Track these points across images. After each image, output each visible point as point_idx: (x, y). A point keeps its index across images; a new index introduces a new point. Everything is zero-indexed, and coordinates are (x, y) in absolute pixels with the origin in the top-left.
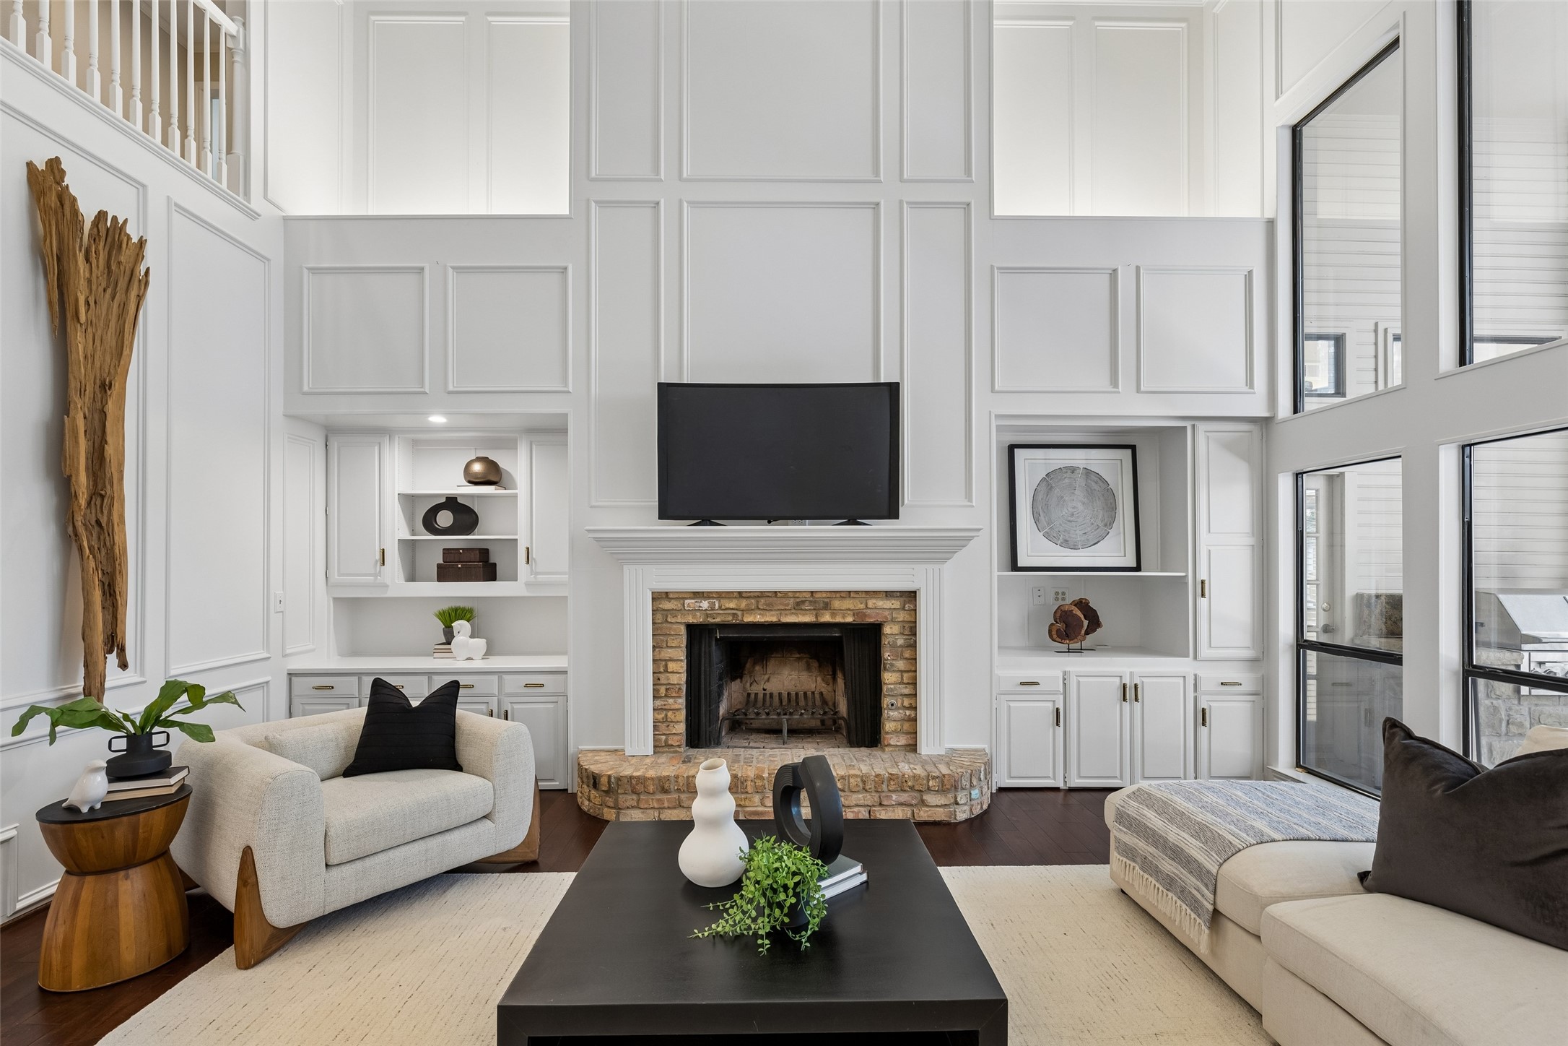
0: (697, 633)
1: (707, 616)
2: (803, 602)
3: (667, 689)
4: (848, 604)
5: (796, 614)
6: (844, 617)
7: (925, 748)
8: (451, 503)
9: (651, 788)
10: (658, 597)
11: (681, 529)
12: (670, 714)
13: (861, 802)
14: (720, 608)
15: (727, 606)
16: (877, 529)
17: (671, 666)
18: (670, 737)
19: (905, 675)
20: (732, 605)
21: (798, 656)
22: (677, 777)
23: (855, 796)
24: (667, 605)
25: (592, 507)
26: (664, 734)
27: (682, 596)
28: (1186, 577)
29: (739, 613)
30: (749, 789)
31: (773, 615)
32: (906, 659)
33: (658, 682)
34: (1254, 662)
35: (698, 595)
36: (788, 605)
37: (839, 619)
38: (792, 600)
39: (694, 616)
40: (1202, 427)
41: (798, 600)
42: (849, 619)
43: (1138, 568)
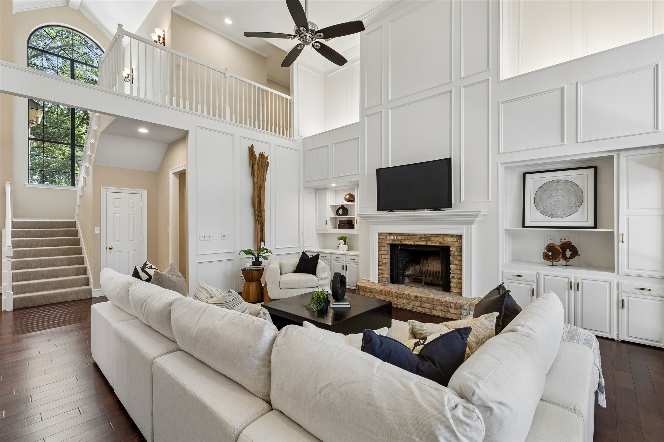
0: (394, 247)
1: (393, 241)
2: (422, 238)
3: (382, 263)
4: (437, 239)
5: (420, 242)
6: (436, 244)
7: (464, 295)
8: (342, 207)
9: (368, 291)
10: (380, 234)
11: (384, 213)
12: (383, 271)
13: (427, 307)
14: (396, 238)
15: (399, 238)
16: (446, 212)
17: (383, 256)
18: (383, 278)
19: (458, 266)
20: (400, 238)
21: (438, 258)
22: (374, 288)
23: (425, 304)
24: (382, 237)
25: (365, 207)
26: (381, 277)
27: (386, 234)
28: (613, 232)
29: (402, 241)
30: (393, 296)
31: (412, 242)
32: (459, 260)
33: (380, 261)
35: (390, 234)
36: (417, 238)
37: (434, 244)
38: (419, 237)
39: (389, 241)
40: (622, 154)
41: (420, 237)
42: (438, 244)
43: (595, 227)
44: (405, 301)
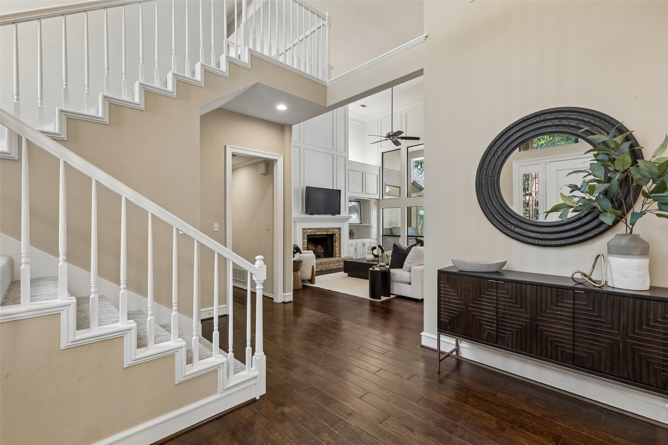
1: (311, 233)
3: (304, 248)
5: (324, 233)
10: (304, 229)
14: (313, 231)
16: (337, 216)
17: (305, 243)
19: (339, 243)
20: (315, 231)
23: (341, 263)
24: (304, 231)
27: (307, 229)
28: (370, 225)
30: (327, 264)
31: (321, 233)
32: (339, 240)
34: (377, 239)
35: (309, 229)
37: (330, 233)
39: (309, 233)
40: (372, 200)
41: (324, 230)
42: (331, 233)
43: (361, 224)
44: (332, 265)
